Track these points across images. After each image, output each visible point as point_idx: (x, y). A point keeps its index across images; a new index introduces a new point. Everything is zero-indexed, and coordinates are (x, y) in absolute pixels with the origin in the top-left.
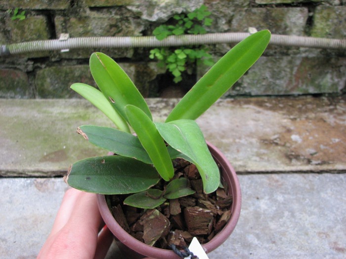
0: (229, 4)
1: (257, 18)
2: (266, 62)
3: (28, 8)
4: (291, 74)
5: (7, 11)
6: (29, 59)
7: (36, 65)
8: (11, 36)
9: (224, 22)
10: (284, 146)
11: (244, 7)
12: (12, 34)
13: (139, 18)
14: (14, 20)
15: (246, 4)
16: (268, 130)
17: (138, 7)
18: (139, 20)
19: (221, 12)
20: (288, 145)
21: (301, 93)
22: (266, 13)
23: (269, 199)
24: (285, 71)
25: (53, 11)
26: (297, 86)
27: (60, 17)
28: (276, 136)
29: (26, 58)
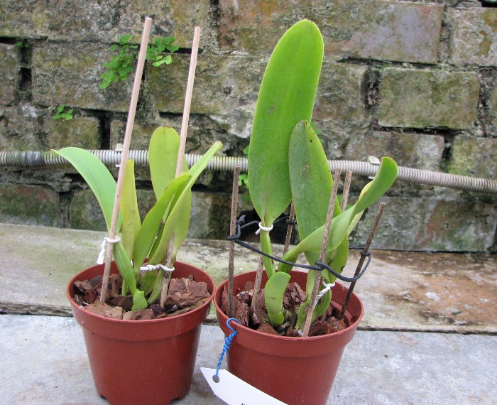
0: (344, 124)
1: (380, 145)
2: (389, 204)
3: (77, 106)
4: (423, 223)
5: (49, 108)
6: (67, 175)
7: (75, 184)
8: (48, 141)
9: (336, 147)
10: (417, 303)
11: (364, 129)
12: (50, 139)
13: (224, 132)
14: (56, 120)
15: (365, 125)
16: (394, 285)
17: (225, 117)
18: (224, 136)
19: (334, 133)
20: (421, 302)
21: (435, 250)
22: (392, 139)
23: (401, 358)
24: (414, 218)
25: (110, 113)
26: (430, 240)
27: (119, 121)
28: (405, 293)
29: (62, 173)
